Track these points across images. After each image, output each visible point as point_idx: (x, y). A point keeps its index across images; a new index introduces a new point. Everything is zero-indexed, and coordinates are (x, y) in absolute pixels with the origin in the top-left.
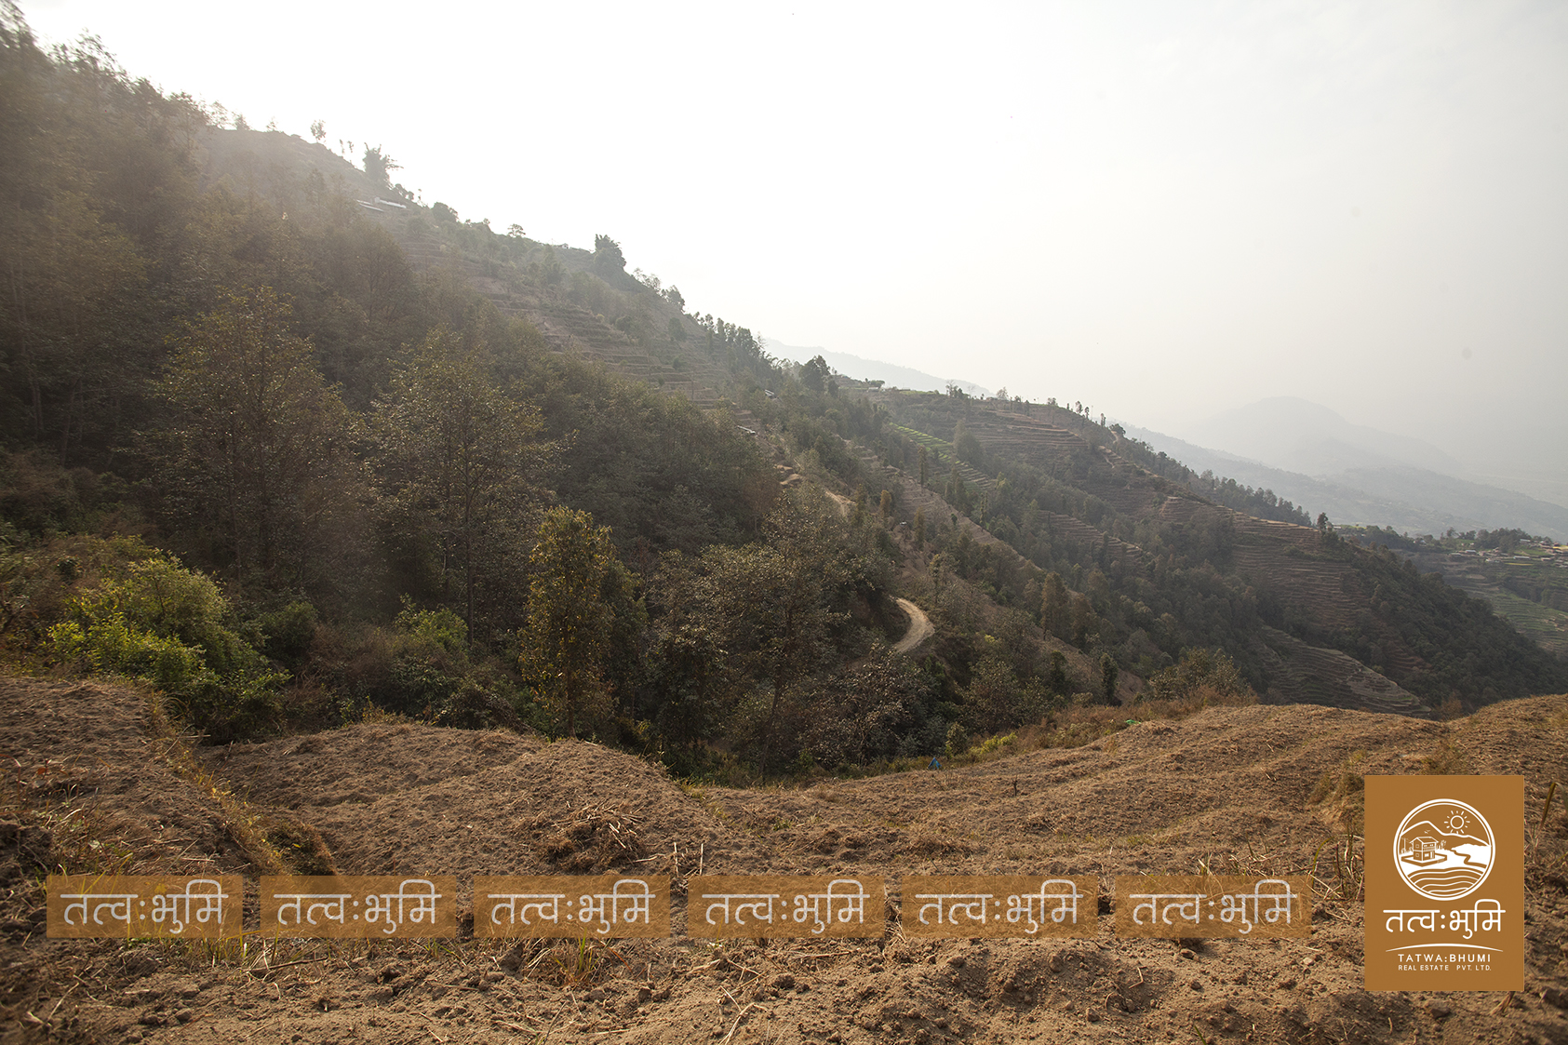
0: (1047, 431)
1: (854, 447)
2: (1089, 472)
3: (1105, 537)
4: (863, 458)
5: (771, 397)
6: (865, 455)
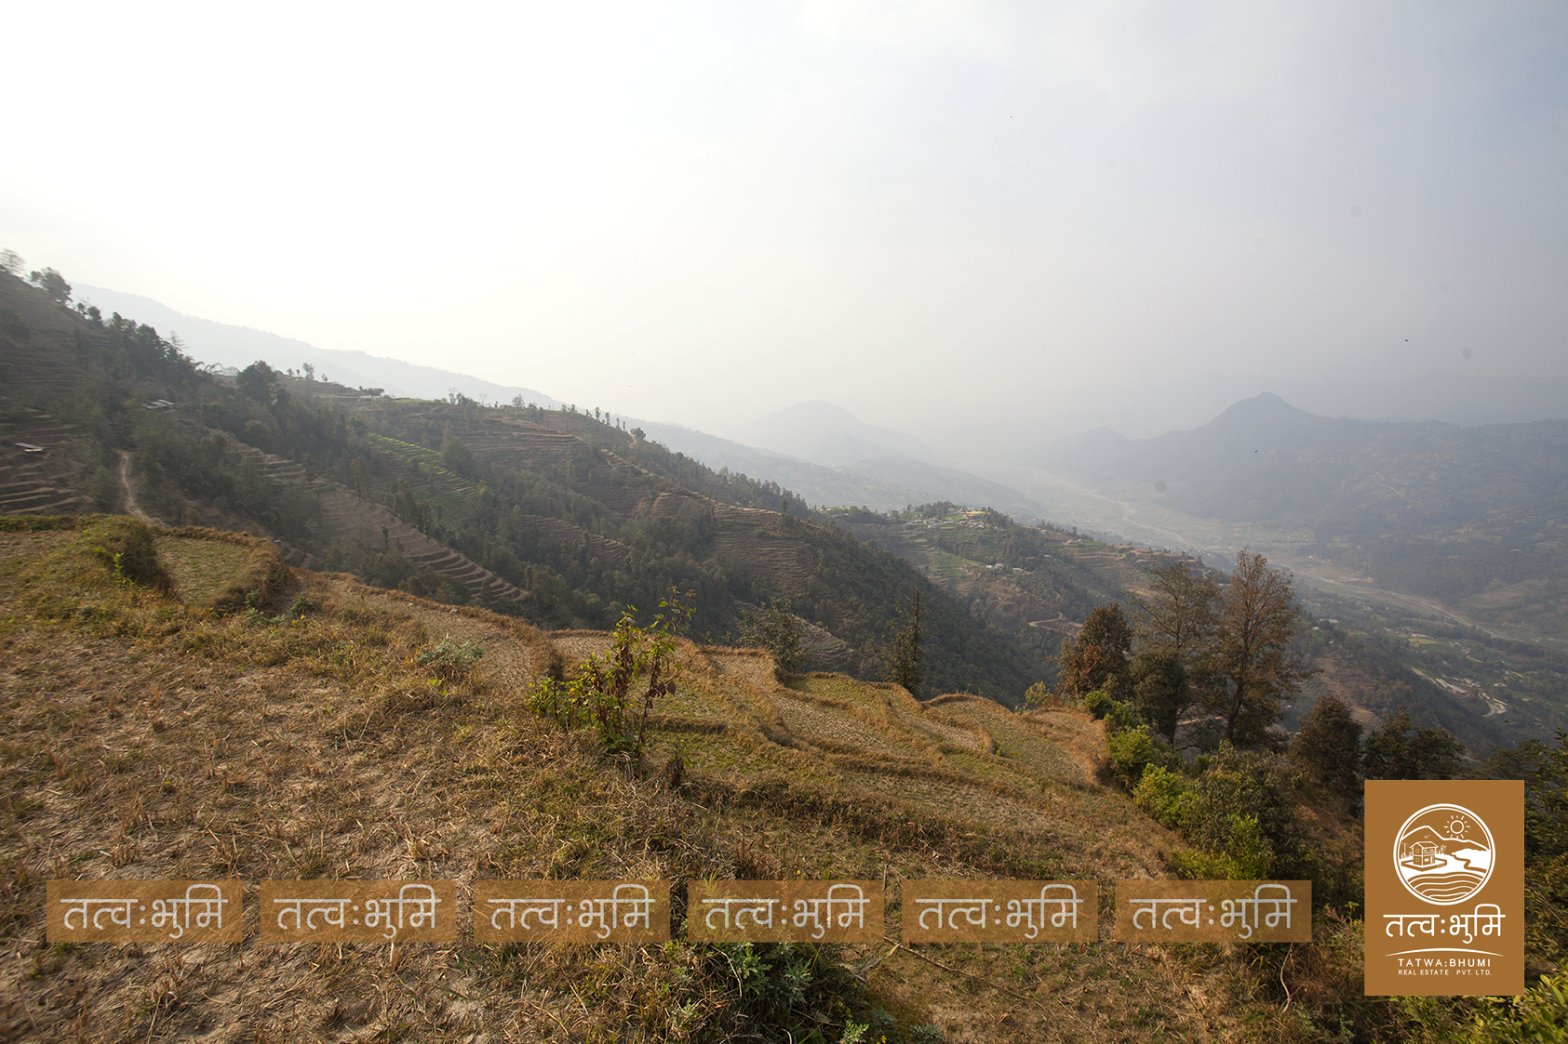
0: (551, 437)
1: (275, 462)
2: (590, 475)
3: (586, 536)
4: (283, 474)
5: (166, 408)
6: (289, 471)
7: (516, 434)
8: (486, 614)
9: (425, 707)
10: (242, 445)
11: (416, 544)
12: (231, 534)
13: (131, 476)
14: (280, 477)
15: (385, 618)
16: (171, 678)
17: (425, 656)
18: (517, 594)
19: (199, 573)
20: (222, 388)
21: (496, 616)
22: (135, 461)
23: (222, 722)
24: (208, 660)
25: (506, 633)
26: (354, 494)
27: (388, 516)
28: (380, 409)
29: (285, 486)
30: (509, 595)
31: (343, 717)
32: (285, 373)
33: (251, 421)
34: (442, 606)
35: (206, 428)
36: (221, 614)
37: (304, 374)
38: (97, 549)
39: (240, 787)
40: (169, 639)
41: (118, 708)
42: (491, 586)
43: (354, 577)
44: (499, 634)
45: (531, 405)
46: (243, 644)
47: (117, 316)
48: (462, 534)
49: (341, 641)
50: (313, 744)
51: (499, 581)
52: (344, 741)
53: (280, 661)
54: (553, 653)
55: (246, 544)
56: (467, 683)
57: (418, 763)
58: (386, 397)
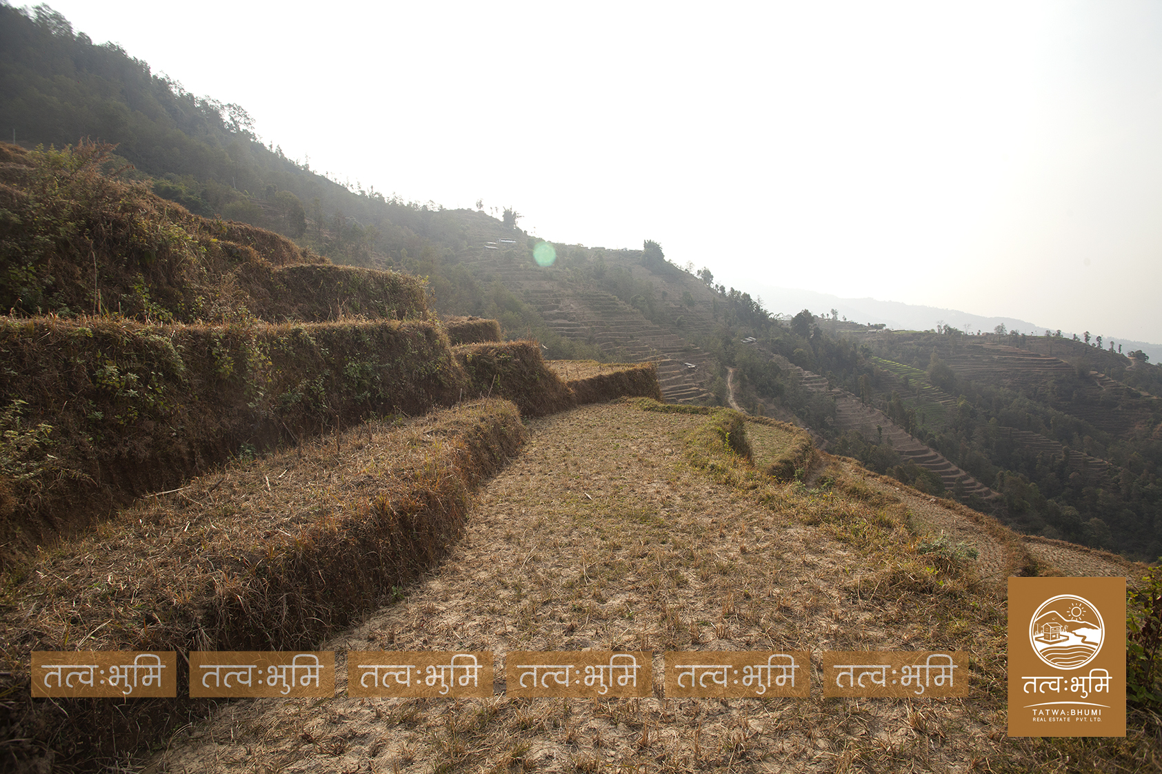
0: (1033, 360)
1: (810, 376)
2: (1074, 395)
3: (1066, 452)
4: (814, 384)
5: (752, 342)
6: (818, 382)
7: (996, 357)
8: (961, 508)
9: (923, 591)
10: (791, 364)
11: (900, 440)
12: (783, 424)
13: (732, 382)
14: (813, 386)
15: (880, 497)
16: (751, 518)
17: (924, 546)
18: (987, 493)
19: (764, 447)
20: (782, 329)
21: (971, 511)
22: (735, 373)
23: (779, 558)
24: (771, 511)
25: (979, 528)
26: (859, 400)
27: (882, 418)
28: (881, 339)
29: (814, 392)
30: (980, 494)
31: (857, 579)
32: (820, 316)
33: (797, 349)
34: (923, 495)
35: (772, 354)
36: (780, 481)
37: (831, 316)
38: (718, 428)
39: (786, 610)
40: (751, 492)
41: (724, 531)
42: (963, 483)
43: (856, 461)
44: (973, 528)
45: (1013, 332)
46: (792, 505)
47: (732, 289)
48: (941, 438)
49: (857, 518)
50: (835, 593)
51: (971, 480)
52: (857, 598)
53: (814, 523)
54: (1027, 557)
55: (791, 431)
56: (962, 579)
57: (916, 639)
58: (887, 330)
